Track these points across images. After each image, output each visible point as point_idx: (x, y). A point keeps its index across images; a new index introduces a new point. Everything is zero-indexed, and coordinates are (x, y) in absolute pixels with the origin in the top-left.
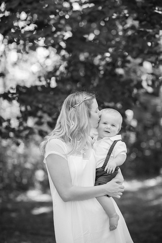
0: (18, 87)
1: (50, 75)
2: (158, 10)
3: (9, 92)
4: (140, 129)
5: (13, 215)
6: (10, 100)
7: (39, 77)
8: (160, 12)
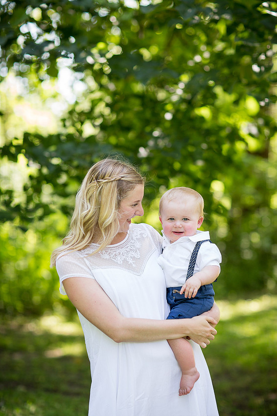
0: (26, 135)
1: (83, 117)
2: (270, 8)
3: (11, 144)
4: (236, 214)
5: (18, 358)
6: (13, 158)
7: (64, 120)
8: (274, 14)
